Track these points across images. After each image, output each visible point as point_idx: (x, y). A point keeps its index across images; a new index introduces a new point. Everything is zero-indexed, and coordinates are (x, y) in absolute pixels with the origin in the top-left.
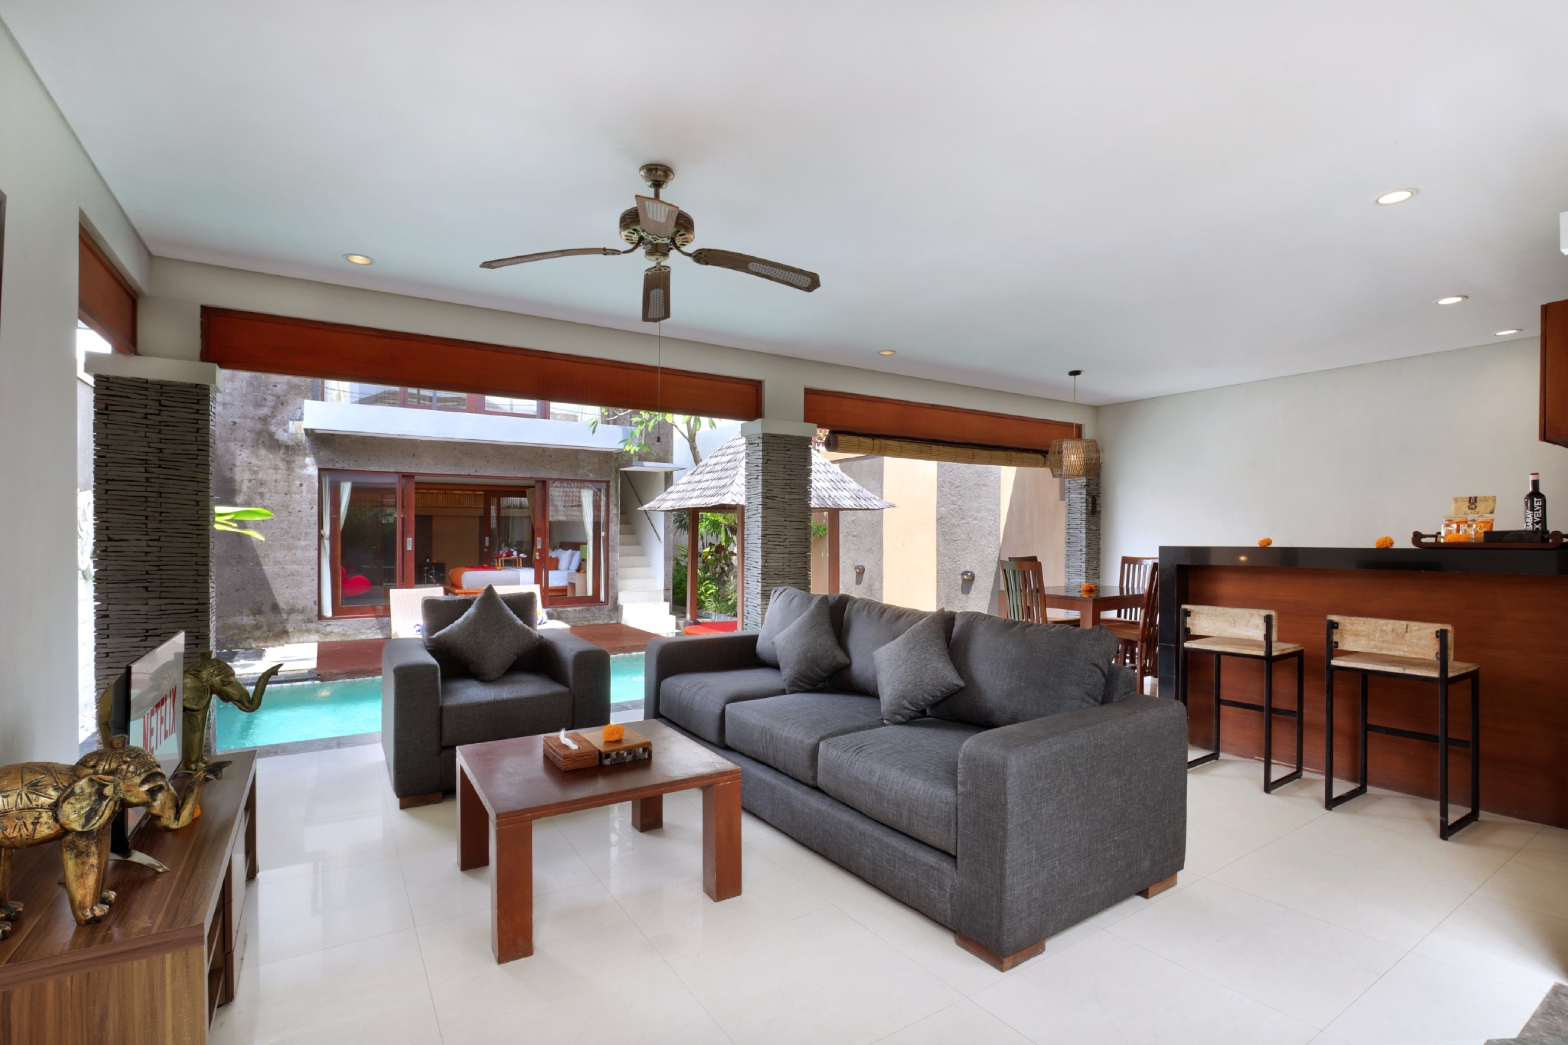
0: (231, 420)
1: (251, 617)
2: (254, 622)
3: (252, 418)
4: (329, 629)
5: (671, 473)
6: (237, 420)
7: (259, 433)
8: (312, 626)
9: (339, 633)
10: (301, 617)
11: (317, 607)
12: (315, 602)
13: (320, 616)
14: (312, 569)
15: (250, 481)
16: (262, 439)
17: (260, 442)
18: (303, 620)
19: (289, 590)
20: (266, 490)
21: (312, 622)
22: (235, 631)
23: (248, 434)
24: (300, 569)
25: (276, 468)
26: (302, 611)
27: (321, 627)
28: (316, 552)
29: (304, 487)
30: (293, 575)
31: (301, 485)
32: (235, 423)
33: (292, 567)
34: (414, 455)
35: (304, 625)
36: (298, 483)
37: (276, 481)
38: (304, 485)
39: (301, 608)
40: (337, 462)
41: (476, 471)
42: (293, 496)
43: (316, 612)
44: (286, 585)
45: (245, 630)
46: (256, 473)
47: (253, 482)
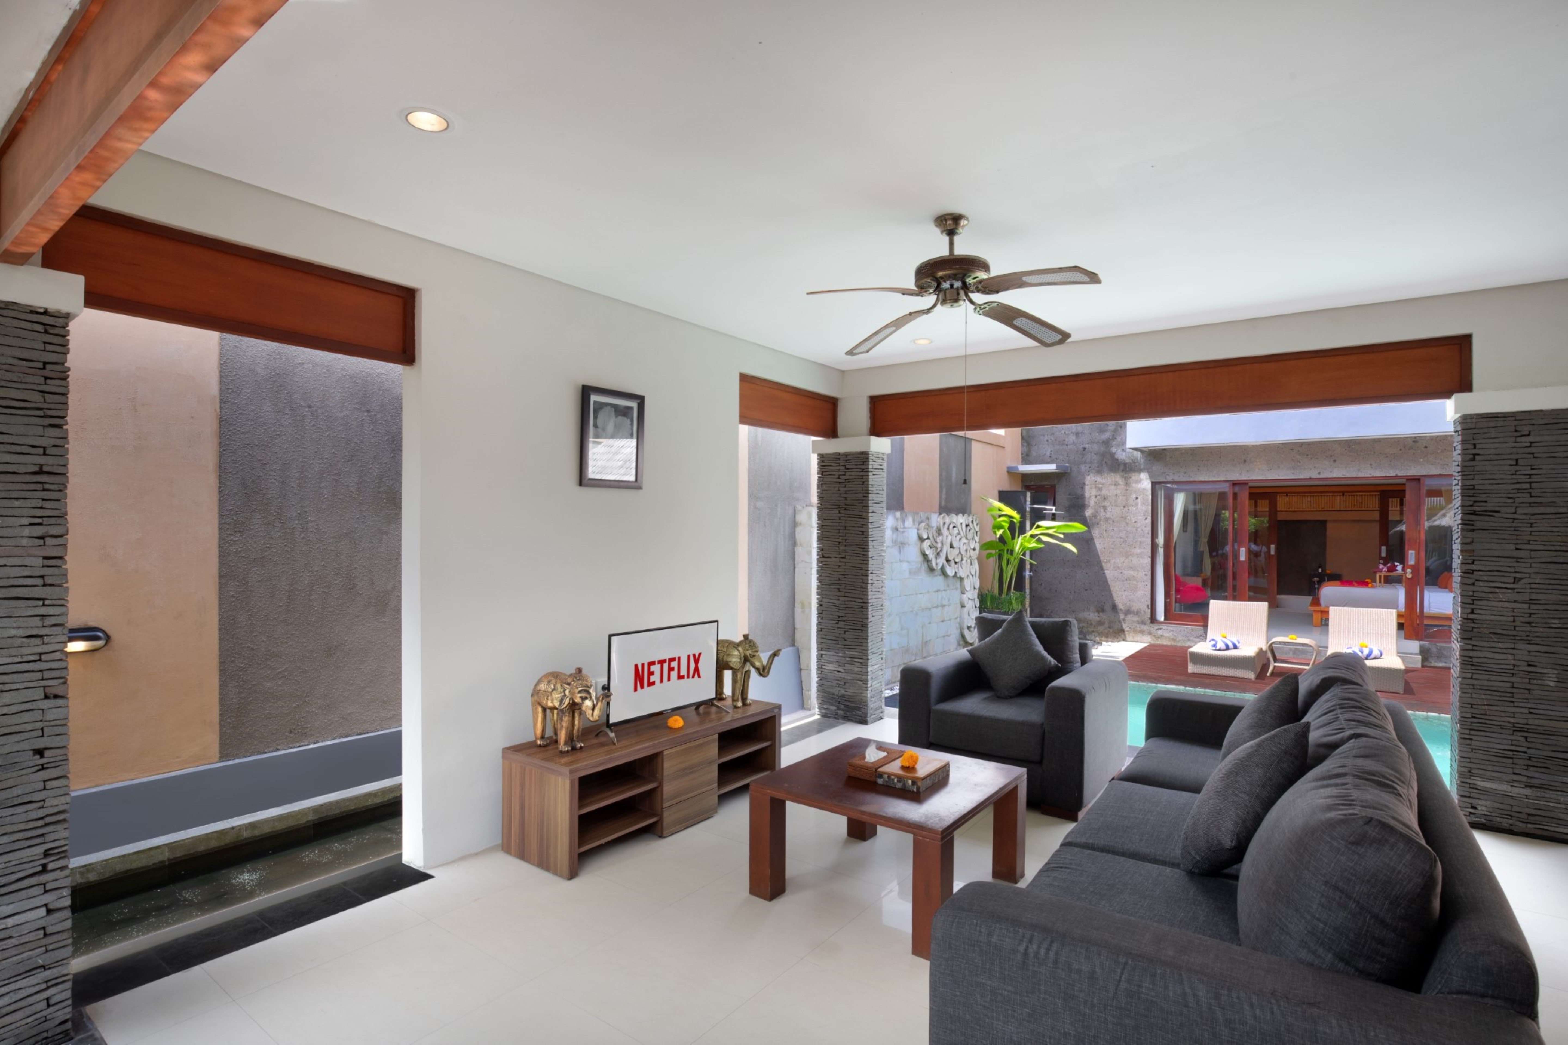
0: (1082, 446)
1: (1096, 614)
2: (1097, 619)
3: (1098, 443)
4: (1160, 632)
6: (1086, 446)
7: (1103, 455)
8: (1145, 627)
9: (1169, 638)
10: (1136, 618)
11: (1149, 611)
12: (1148, 606)
13: (1153, 619)
14: (1146, 575)
15: (1096, 497)
16: (1105, 460)
17: (1104, 462)
18: (1138, 621)
19: (1126, 593)
20: (1109, 504)
21: (1145, 624)
22: (1083, 624)
23: (1095, 457)
24: (1135, 575)
25: (1116, 484)
26: (1137, 613)
27: (1153, 630)
28: (1150, 560)
29: (1139, 500)
30: (1130, 580)
31: (1137, 498)
32: (1085, 449)
33: (1129, 572)
34: (1245, 461)
35: (1138, 626)
36: (1134, 496)
37: (1116, 495)
38: (1139, 498)
39: (1136, 610)
40: (1169, 475)
42: (1130, 508)
43: (1149, 615)
44: (1124, 589)
45: (1091, 624)
46: (1100, 489)
47: (1098, 497)
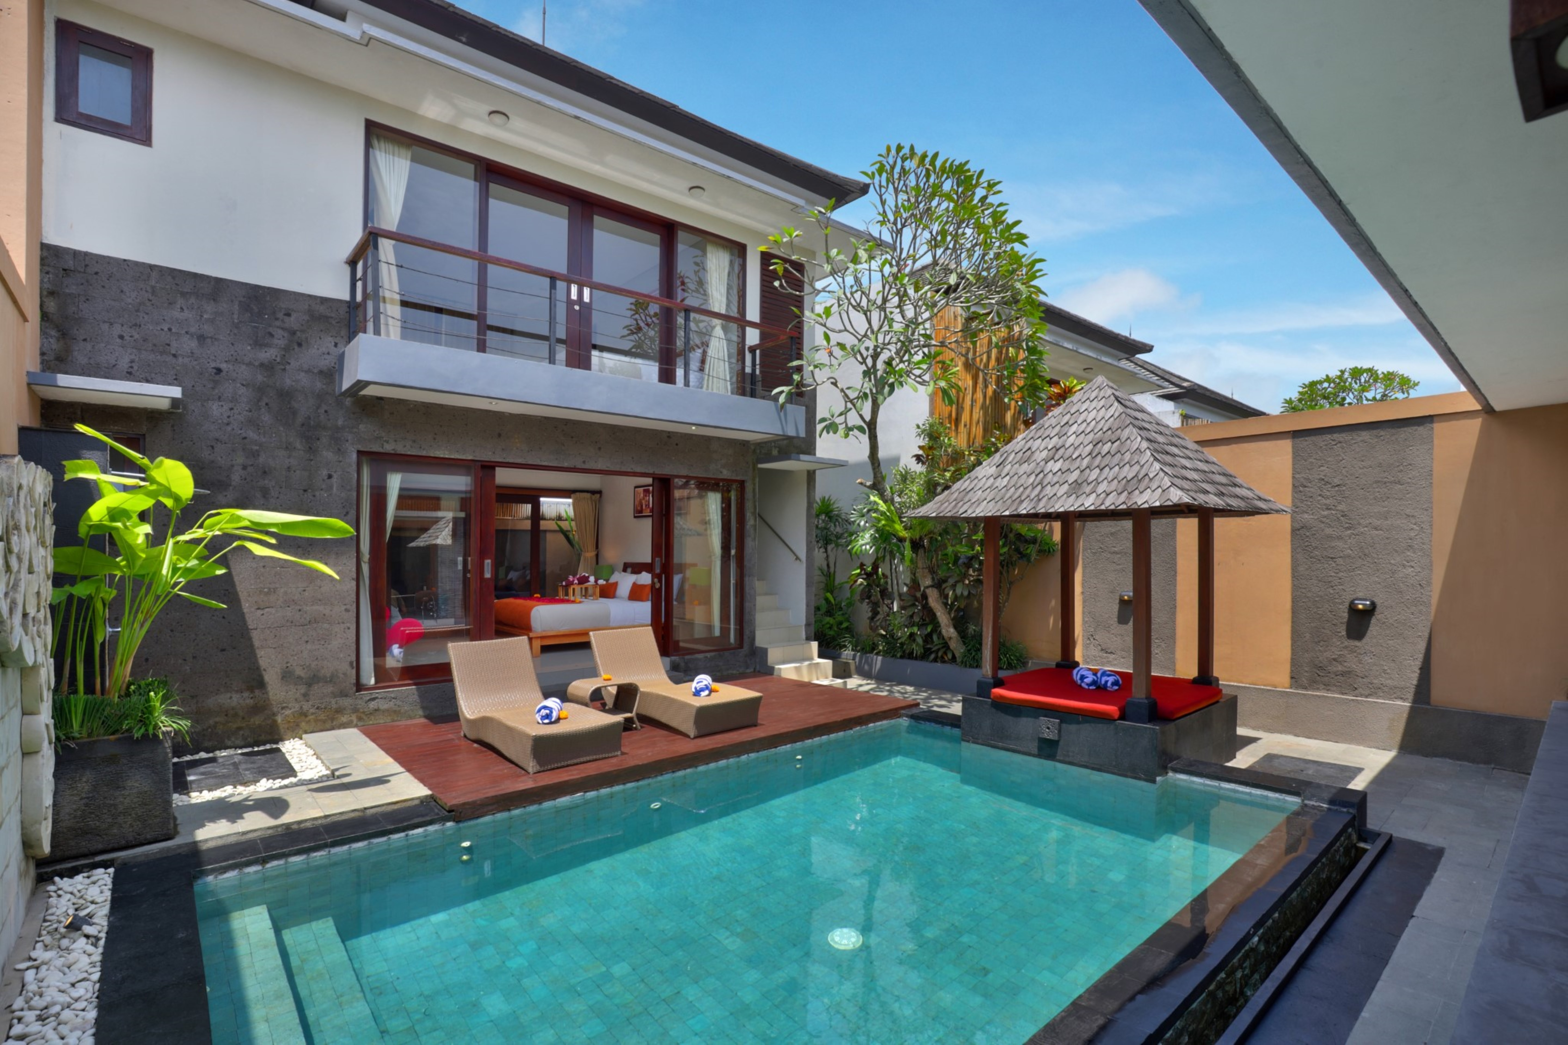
0: (213, 365)
1: (246, 694)
2: (250, 702)
3: (249, 364)
4: (373, 705)
5: (814, 471)
6: (223, 366)
7: (261, 390)
8: (346, 702)
9: (388, 710)
10: (329, 689)
11: (354, 671)
12: (351, 663)
13: (359, 686)
14: (347, 610)
15: (245, 468)
16: (265, 400)
17: (263, 403)
18: (332, 693)
19: (309, 646)
20: (273, 483)
21: (346, 696)
22: (217, 719)
23: (242, 390)
24: (327, 612)
25: (289, 447)
26: (331, 680)
27: (360, 703)
28: (354, 583)
29: (334, 480)
30: (316, 621)
31: (330, 477)
32: (219, 371)
33: (315, 607)
34: (500, 435)
35: (333, 701)
36: (325, 473)
37: (289, 469)
38: (335, 476)
39: (328, 675)
40: (387, 442)
41: (584, 462)
42: (317, 494)
43: (353, 680)
44: (305, 638)
45: (236, 715)
46: (255, 455)
47: (250, 469)
